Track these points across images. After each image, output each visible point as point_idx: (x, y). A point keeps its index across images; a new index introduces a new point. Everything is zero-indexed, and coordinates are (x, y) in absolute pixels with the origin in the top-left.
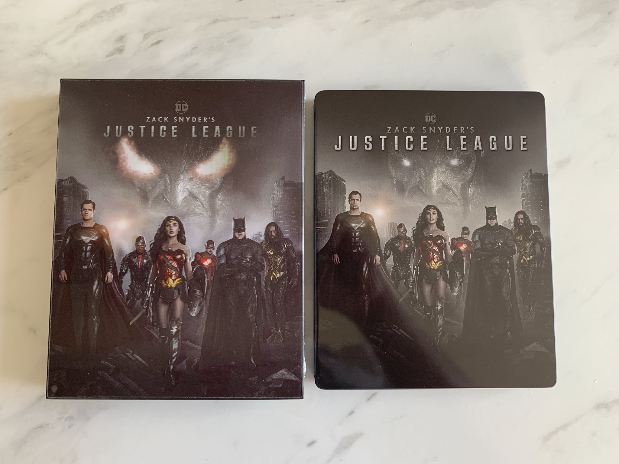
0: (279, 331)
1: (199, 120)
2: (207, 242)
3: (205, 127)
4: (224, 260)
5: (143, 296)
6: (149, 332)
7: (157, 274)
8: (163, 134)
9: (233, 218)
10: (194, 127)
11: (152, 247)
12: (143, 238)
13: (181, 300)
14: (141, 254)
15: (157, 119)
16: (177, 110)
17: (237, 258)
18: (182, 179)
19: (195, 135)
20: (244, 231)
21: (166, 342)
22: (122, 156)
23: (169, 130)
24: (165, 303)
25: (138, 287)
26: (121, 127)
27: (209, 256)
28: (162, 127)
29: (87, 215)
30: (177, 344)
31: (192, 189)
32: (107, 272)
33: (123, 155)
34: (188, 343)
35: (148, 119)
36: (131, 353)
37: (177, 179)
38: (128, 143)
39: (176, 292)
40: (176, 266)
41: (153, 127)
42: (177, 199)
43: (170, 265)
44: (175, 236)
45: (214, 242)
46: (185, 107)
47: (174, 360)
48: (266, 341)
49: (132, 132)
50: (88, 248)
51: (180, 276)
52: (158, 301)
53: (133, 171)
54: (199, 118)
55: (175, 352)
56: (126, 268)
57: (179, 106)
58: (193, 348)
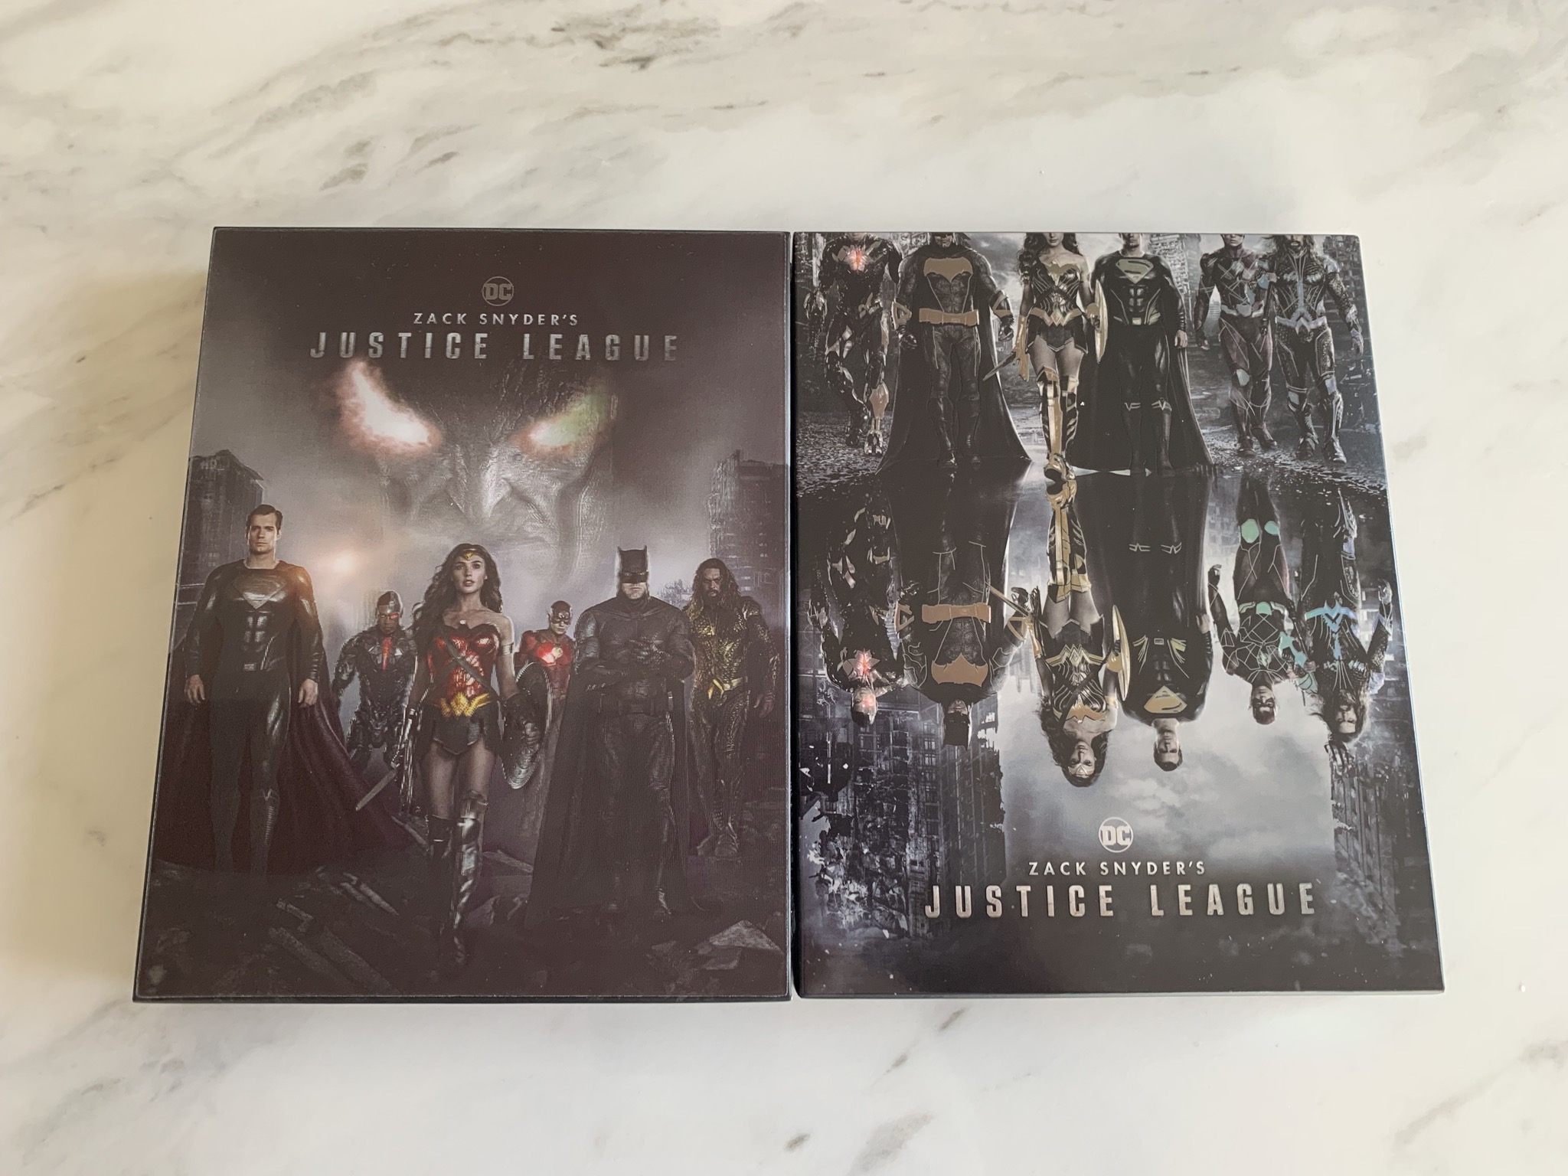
0: (730, 824)
1: (540, 320)
2: (552, 607)
3: (553, 337)
4: (593, 649)
5: (391, 738)
6: (402, 828)
7: (428, 685)
8: (453, 353)
9: (619, 548)
10: (527, 336)
11: (418, 617)
12: (396, 596)
13: (486, 749)
14: (389, 636)
15: (439, 317)
16: (488, 297)
17: (626, 645)
18: (494, 456)
19: (530, 354)
20: (645, 579)
21: (446, 854)
22: (350, 402)
23: (467, 344)
24: (447, 756)
25: (380, 715)
26: (352, 335)
27: (557, 640)
28: (450, 336)
29: (260, 540)
30: (473, 858)
31: (519, 480)
32: (304, 680)
33: (354, 400)
34: (501, 856)
35: (418, 319)
36: (354, 883)
37: (484, 456)
38: (368, 373)
39: (475, 729)
40: (477, 665)
41: (429, 336)
42: (484, 504)
43: (461, 663)
44: (474, 592)
45: (568, 607)
46: (506, 292)
47: (464, 900)
48: (696, 851)
49: (380, 348)
50: (261, 620)
51: (486, 688)
52: (428, 750)
53: (377, 437)
54: (540, 316)
55: (466, 880)
56: (349, 670)
57: (492, 289)
58: (511, 871)
